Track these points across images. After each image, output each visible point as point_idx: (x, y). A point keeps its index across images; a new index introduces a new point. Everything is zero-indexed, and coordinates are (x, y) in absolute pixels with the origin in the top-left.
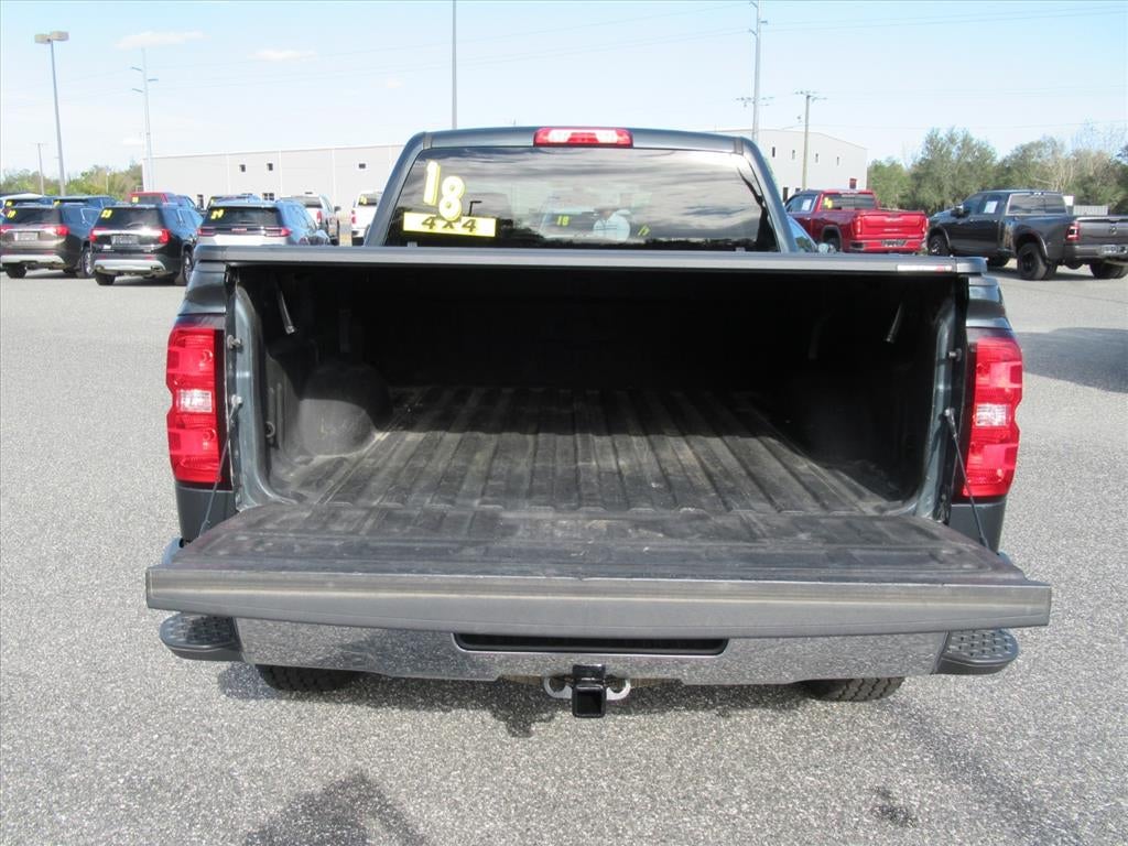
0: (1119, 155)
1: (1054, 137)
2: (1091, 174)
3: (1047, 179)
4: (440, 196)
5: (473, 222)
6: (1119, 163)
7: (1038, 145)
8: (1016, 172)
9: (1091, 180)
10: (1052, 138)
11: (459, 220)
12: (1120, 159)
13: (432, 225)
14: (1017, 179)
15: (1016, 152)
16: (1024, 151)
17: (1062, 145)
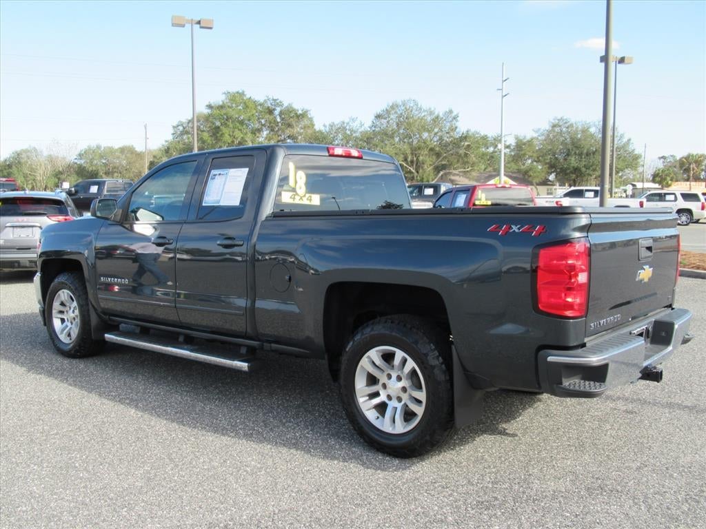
0: (76, 159)
1: (36, 147)
2: (61, 169)
3: (35, 172)
4: (296, 182)
5: (311, 197)
6: (76, 163)
7: (26, 151)
8: (14, 167)
9: (61, 173)
10: (35, 148)
11: (305, 196)
12: (76, 161)
13: (294, 198)
14: (16, 171)
15: (13, 155)
16: (18, 155)
17: (41, 152)
